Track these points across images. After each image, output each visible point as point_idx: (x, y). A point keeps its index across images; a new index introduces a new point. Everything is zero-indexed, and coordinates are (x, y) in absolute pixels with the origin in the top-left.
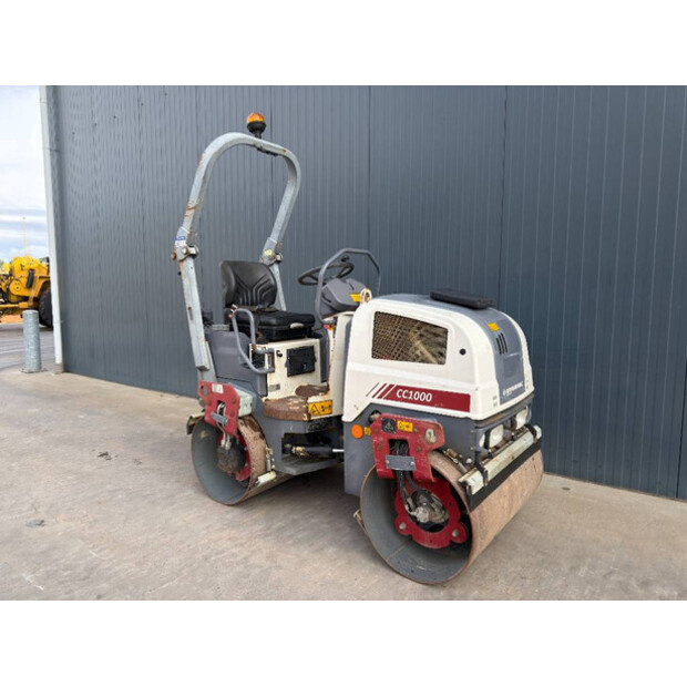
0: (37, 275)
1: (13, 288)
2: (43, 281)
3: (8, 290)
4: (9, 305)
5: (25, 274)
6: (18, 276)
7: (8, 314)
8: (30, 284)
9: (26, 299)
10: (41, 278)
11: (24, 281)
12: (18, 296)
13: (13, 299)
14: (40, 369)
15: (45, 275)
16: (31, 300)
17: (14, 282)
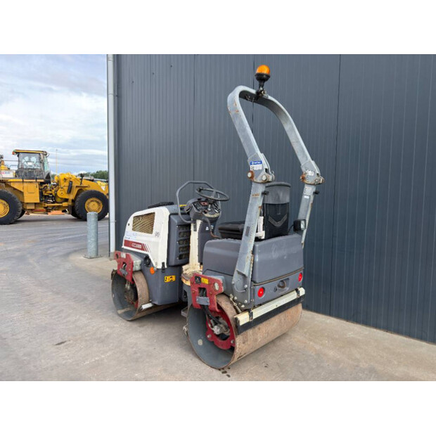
0: (74, 185)
1: (59, 193)
2: (78, 189)
3: (56, 194)
4: (56, 204)
5: (67, 184)
6: (62, 186)
7: (55, 210)
8: (69, 191)
9: (66, 200)
10: (77, 187)
11: (66, 189)
12: (61, 198)
13: (59, 200)
14: (97, 255)
15: (79, 185)
16: (70, 201)
17: (60, 189)
